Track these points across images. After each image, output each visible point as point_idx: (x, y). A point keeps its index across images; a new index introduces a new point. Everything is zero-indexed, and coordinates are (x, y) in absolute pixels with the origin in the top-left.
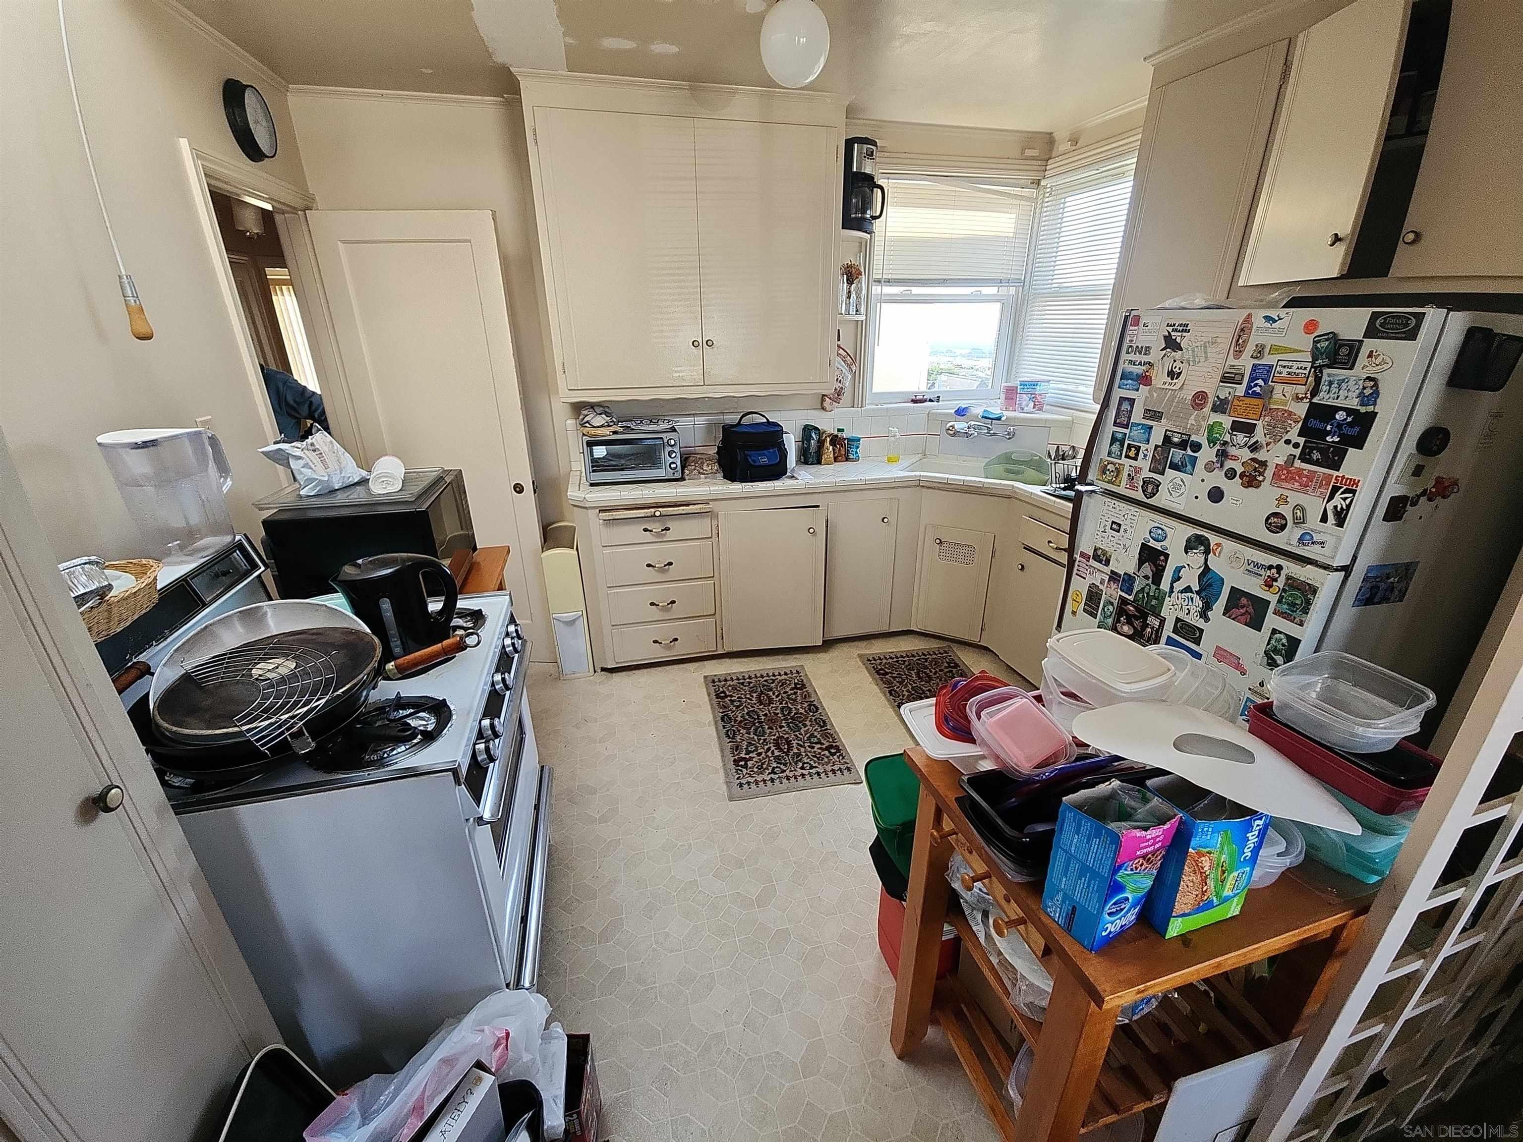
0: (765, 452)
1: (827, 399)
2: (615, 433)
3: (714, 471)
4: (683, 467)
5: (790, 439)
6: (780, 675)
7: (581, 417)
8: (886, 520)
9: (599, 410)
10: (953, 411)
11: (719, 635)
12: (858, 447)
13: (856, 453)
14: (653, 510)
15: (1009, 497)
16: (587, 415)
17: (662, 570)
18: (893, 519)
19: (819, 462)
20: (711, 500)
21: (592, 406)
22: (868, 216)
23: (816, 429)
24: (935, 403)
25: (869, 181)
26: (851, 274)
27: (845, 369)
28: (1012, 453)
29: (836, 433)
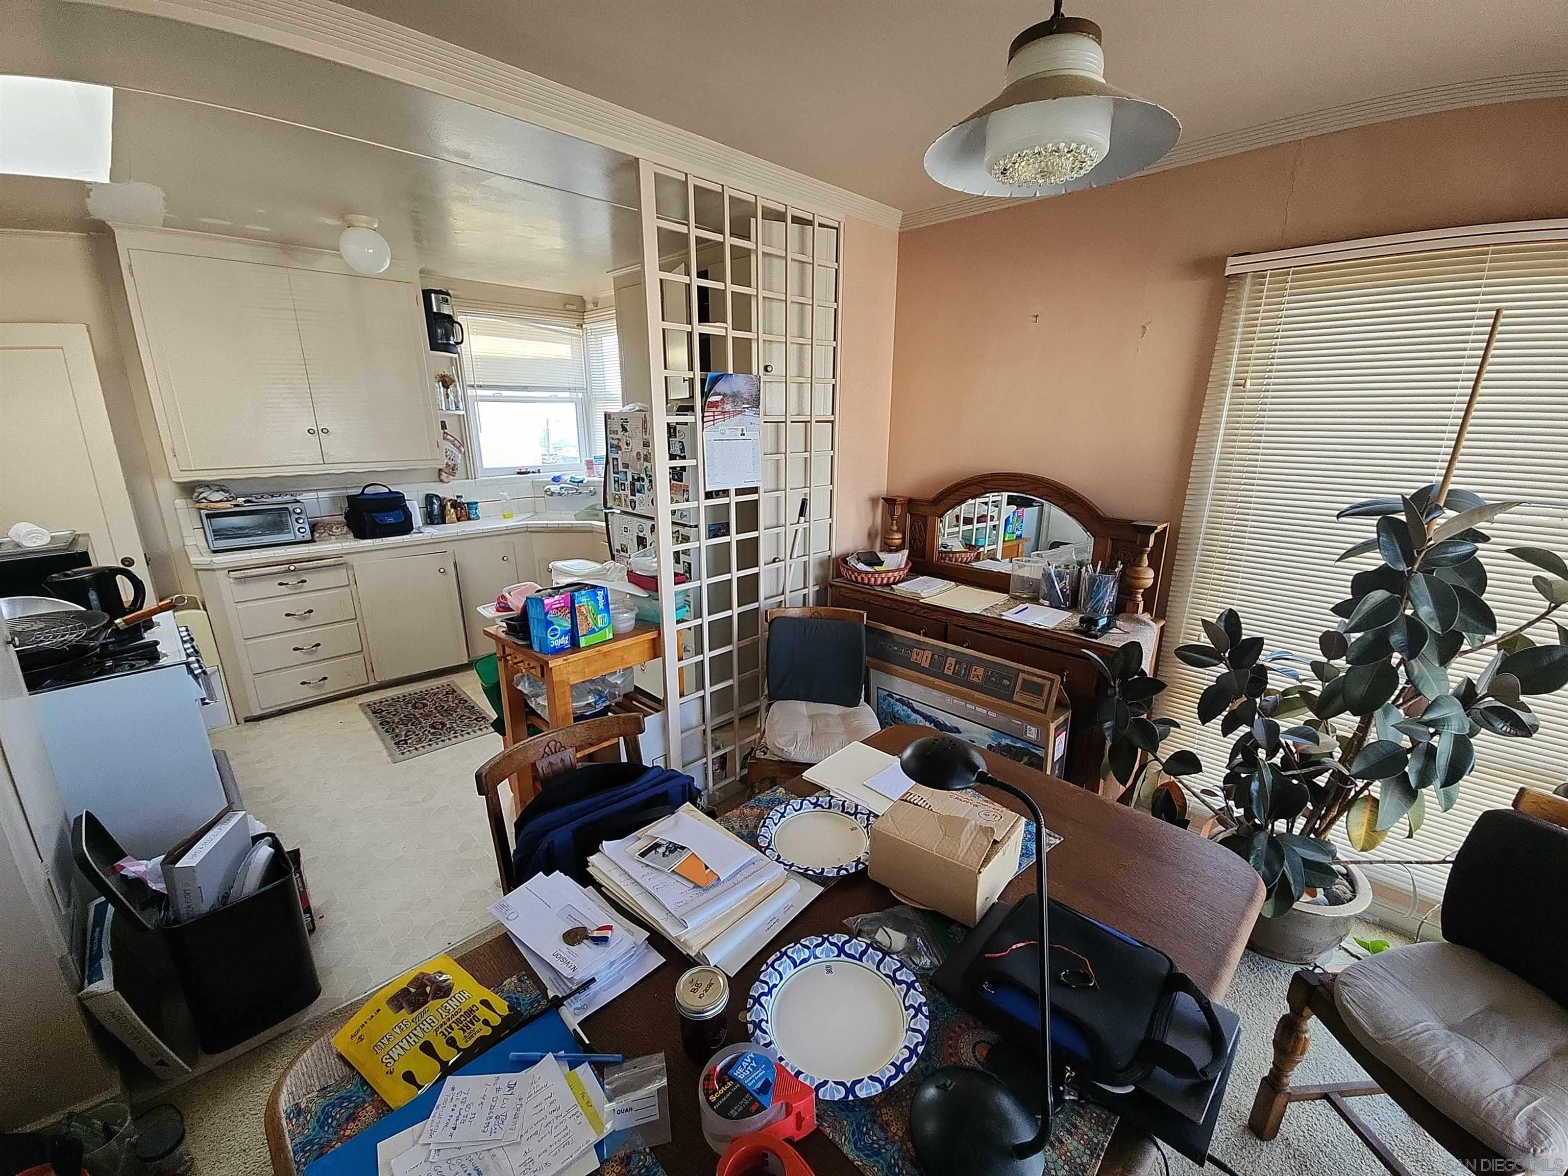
0: (392, 514)
1: (443, 473)
2: (236, 506)
3: (343, 532)
4: (312, 533)
5: (413, 505)
6: (432, 689)
7: (196, 494)
8: (505, 558)
9: (215, 488)
10: (550, 479)
11: (369, 668)
12: (476, 509)
13: (476, 513)
14: (287, 566)
15: (592, 532)
16: (202, 493)
17: (302, 618)
18: (512, 558)
19: (444, 522)
20: (345, 554)
21: (207, 485)
22: (452, 342)
23: (437, 496)
24: (537, 474)
25: (450, 319)
26: (446, 382)
27: (455, 451)
28: (596, 505)
29: (456, 498)
